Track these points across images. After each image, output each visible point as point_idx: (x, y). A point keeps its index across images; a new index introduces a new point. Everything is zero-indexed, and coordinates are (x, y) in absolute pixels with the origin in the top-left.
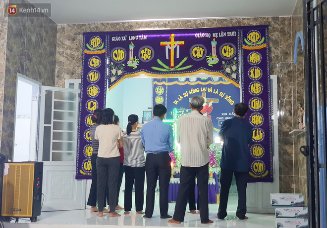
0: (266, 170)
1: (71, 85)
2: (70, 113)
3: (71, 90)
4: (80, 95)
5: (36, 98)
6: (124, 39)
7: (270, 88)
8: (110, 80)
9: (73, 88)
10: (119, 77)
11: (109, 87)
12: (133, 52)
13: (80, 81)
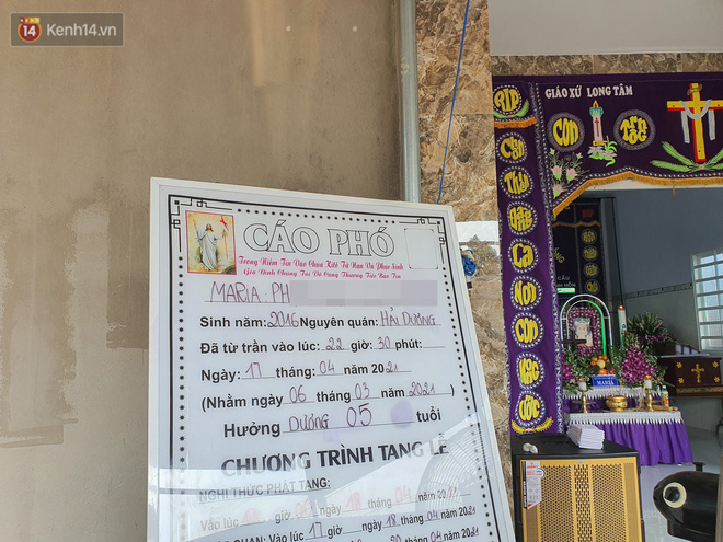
6: (575, 93)
8: (551, 191)
10: (571, 187)
12: (600, 124)
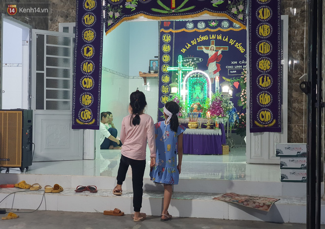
0: (274, 119)
1: (66, 29)
2: (65, 59)
3: (66, 35)
4: (74, 40)
5: (27, 42)
7: (280, 30)
8: (107, 23)
9: (68, 32)
10: (116, 21)
11: (106, 31)
13: (74, 24)
